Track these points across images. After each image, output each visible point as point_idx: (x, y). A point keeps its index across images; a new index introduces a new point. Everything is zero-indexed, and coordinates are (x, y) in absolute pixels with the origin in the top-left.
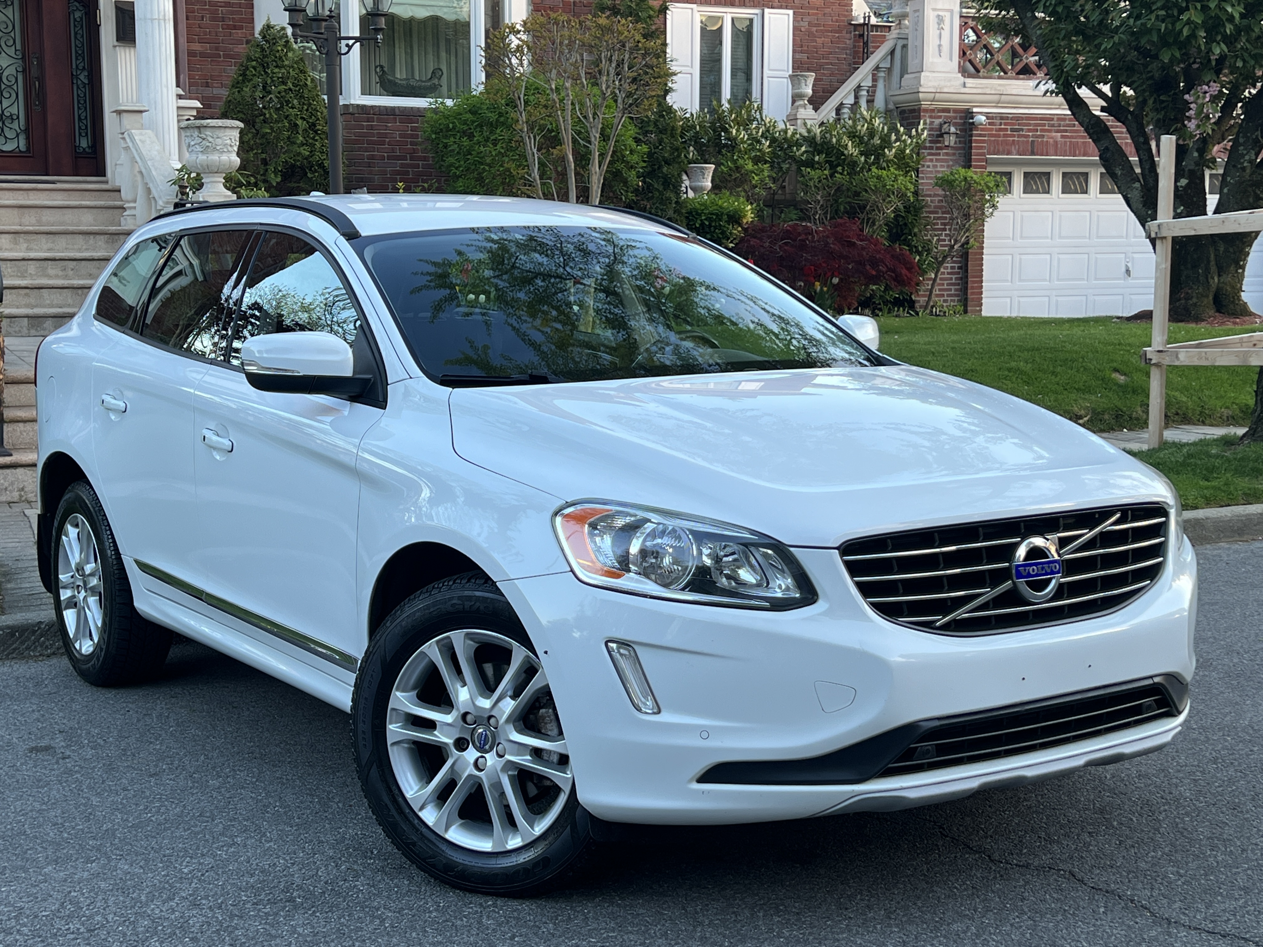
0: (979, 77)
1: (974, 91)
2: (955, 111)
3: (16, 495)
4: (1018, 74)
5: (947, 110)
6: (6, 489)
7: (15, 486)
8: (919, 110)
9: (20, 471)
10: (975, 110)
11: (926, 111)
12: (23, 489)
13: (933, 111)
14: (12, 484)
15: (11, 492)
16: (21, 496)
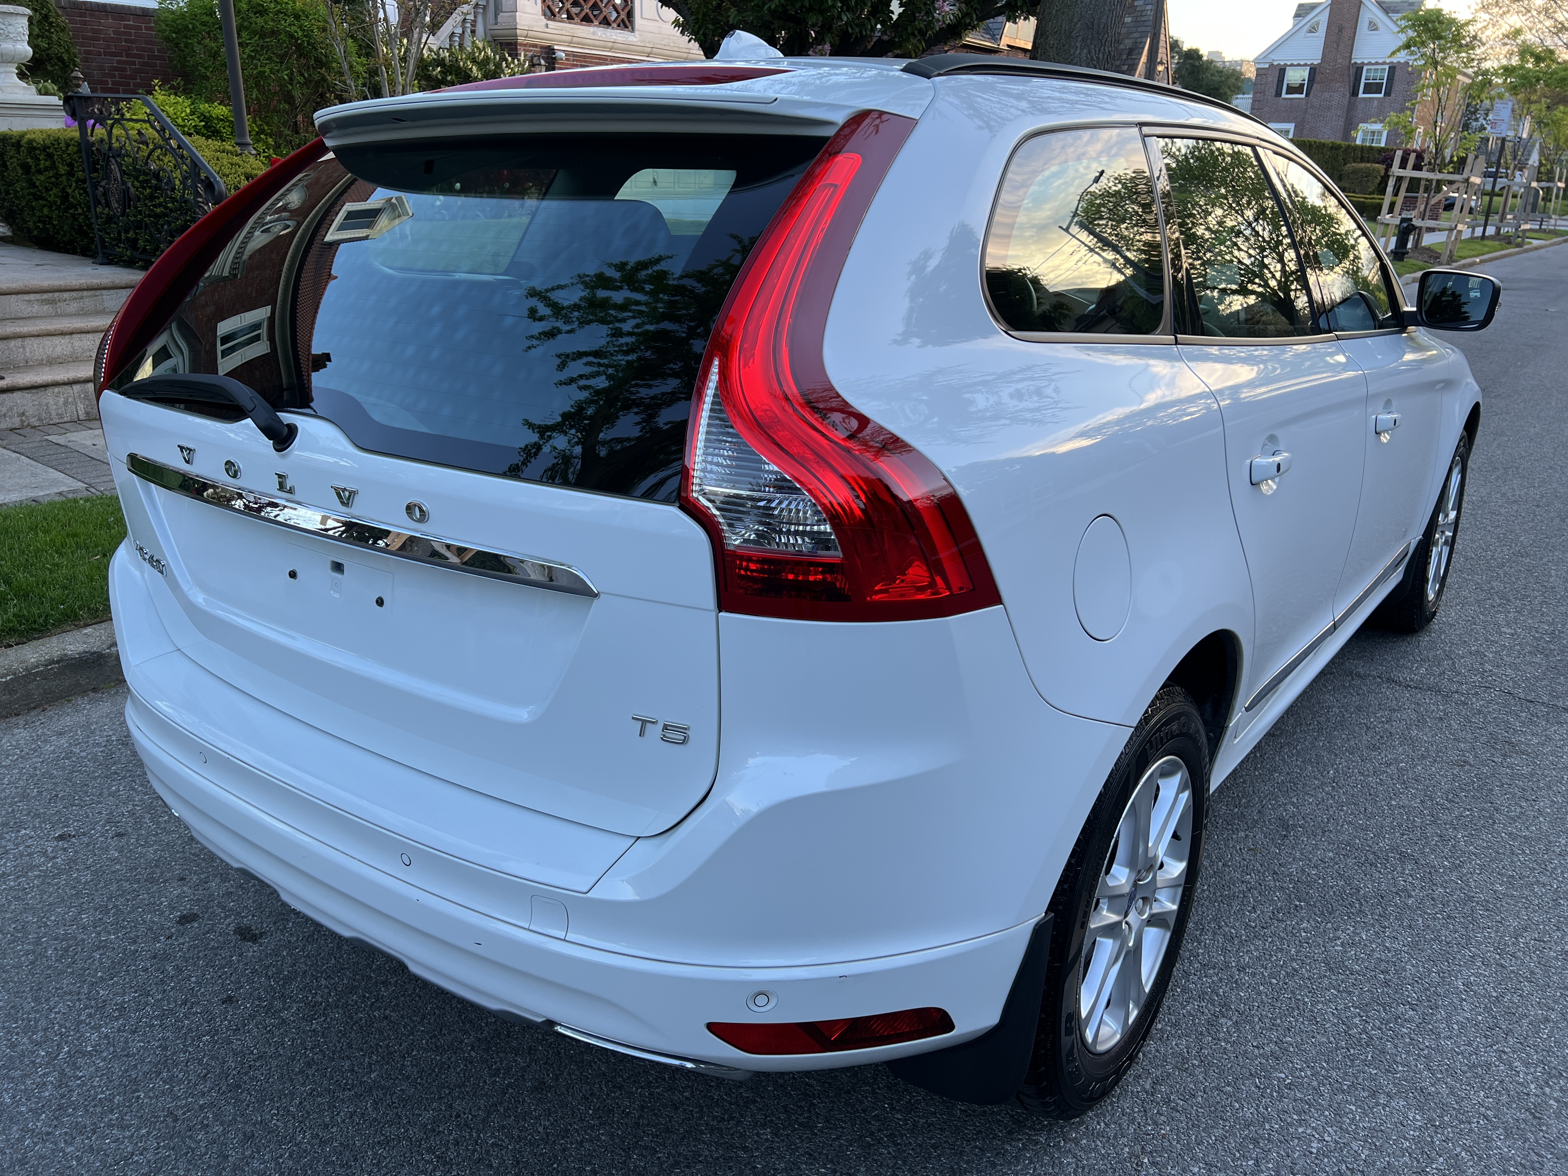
0: (555, 21)
1: (555, 32)
2: (542, 47)
3: (16, 422)
4: (581, 21)
5: (535, 46)
6: (5, 415)
7: (15, 411)
8: (516, 44)
9: (17, 395)
10: (556, 47)
11: (521, 45)
12: (23, 414)
13: (526, 45)
14: (11, 409)
15: (10, 417)
16: (22, 422)
